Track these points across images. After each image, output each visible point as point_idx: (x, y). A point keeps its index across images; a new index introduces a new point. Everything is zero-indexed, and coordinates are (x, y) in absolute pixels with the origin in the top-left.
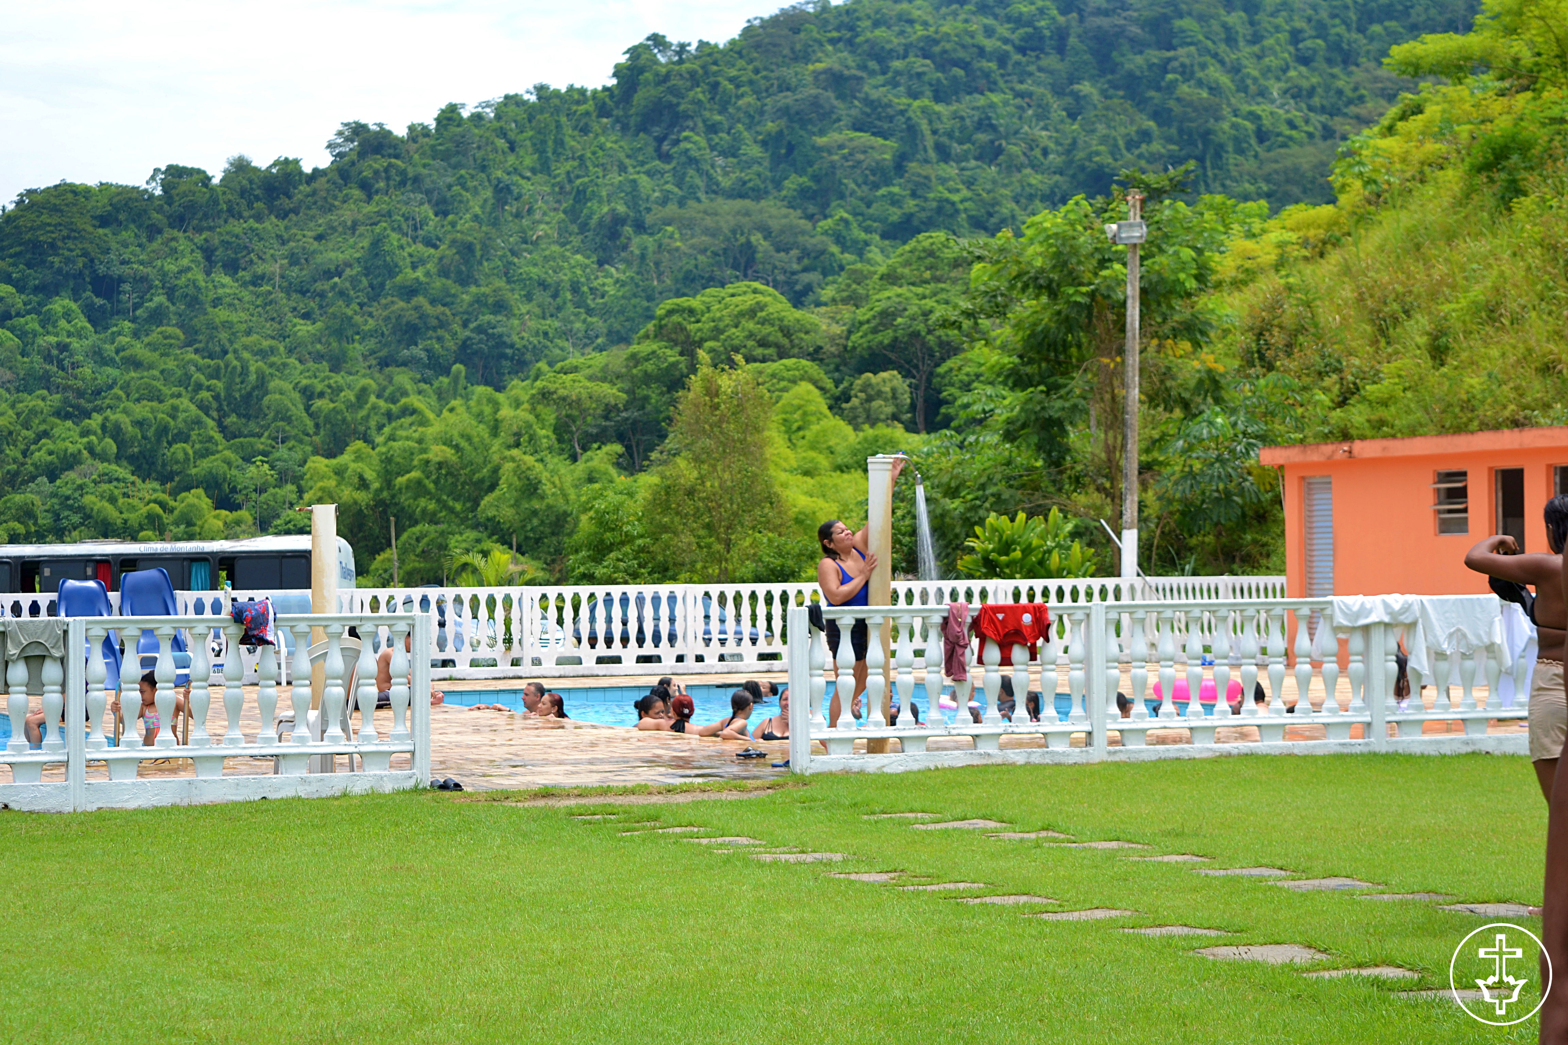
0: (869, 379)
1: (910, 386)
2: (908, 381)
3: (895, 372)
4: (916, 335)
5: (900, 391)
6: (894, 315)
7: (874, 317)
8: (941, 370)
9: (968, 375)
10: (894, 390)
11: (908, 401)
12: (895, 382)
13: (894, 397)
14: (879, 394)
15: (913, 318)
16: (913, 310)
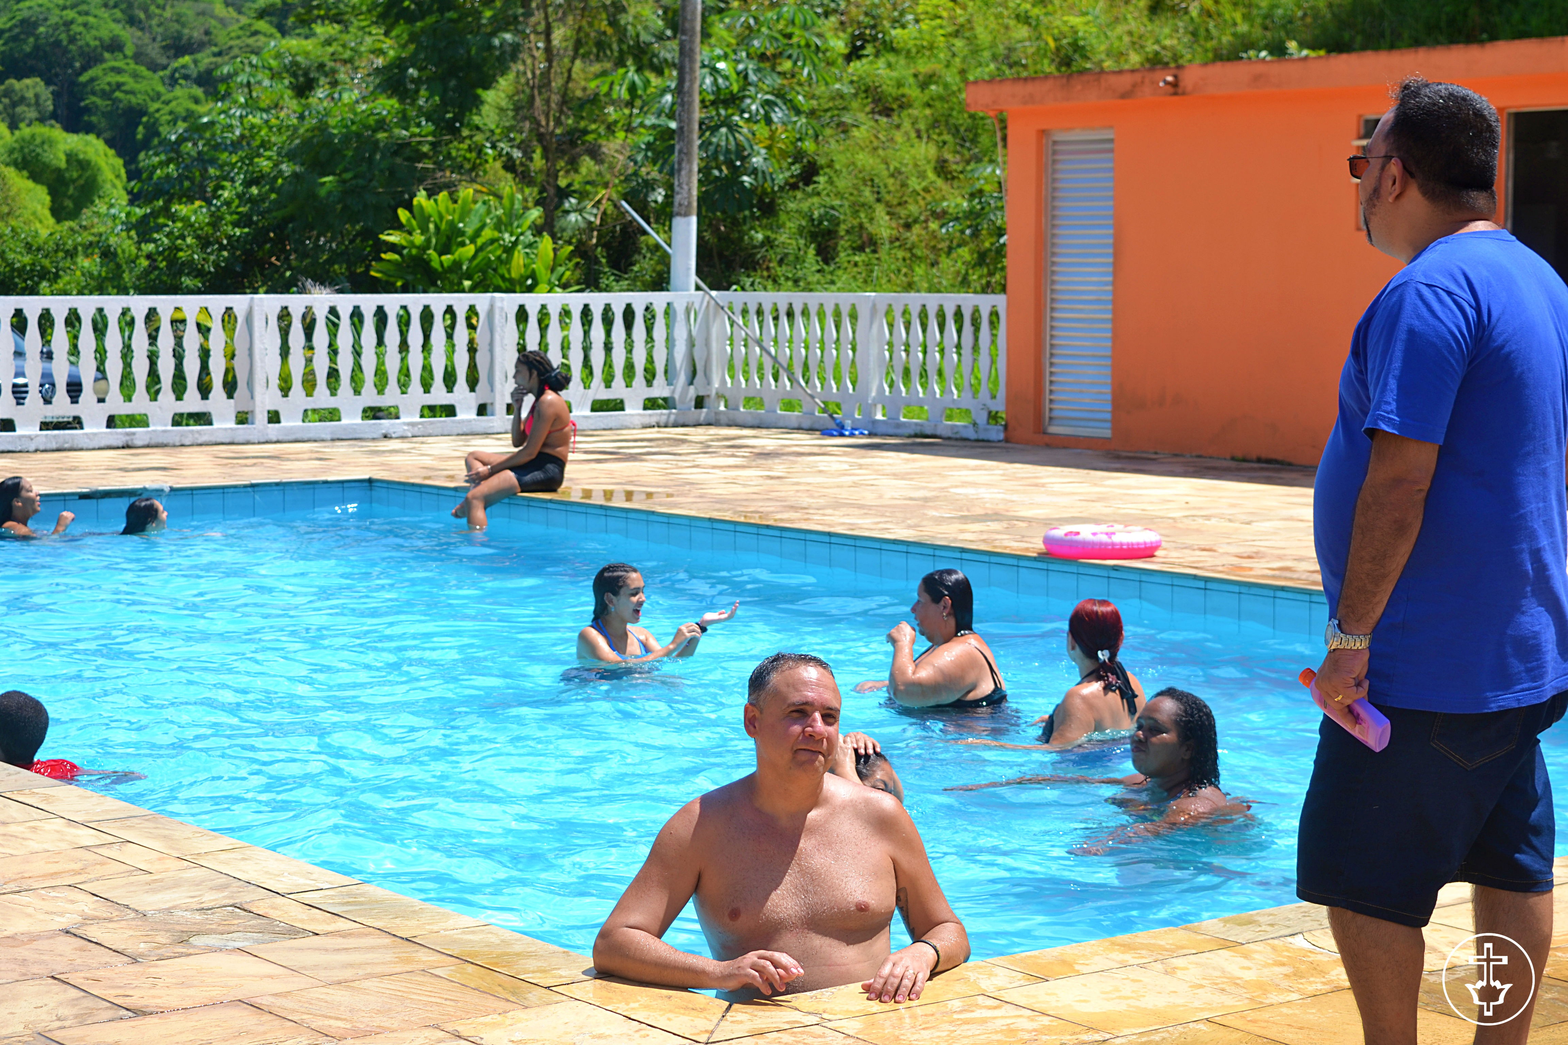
0: (12, 85)
1: (53, 93)
2: (51, 88)
3: (38, 80)
4: (57, 43)
5: (43, 98)
6: (35, 25)
7: (15, 26)
8: (83, 78)
9: (109, 84)
10: (37, 96)
11: (51, 108)
12: (38, 89)
13: (37, 104)
14: (22, 100)
15: (56, 27)
16: (53, 20)
